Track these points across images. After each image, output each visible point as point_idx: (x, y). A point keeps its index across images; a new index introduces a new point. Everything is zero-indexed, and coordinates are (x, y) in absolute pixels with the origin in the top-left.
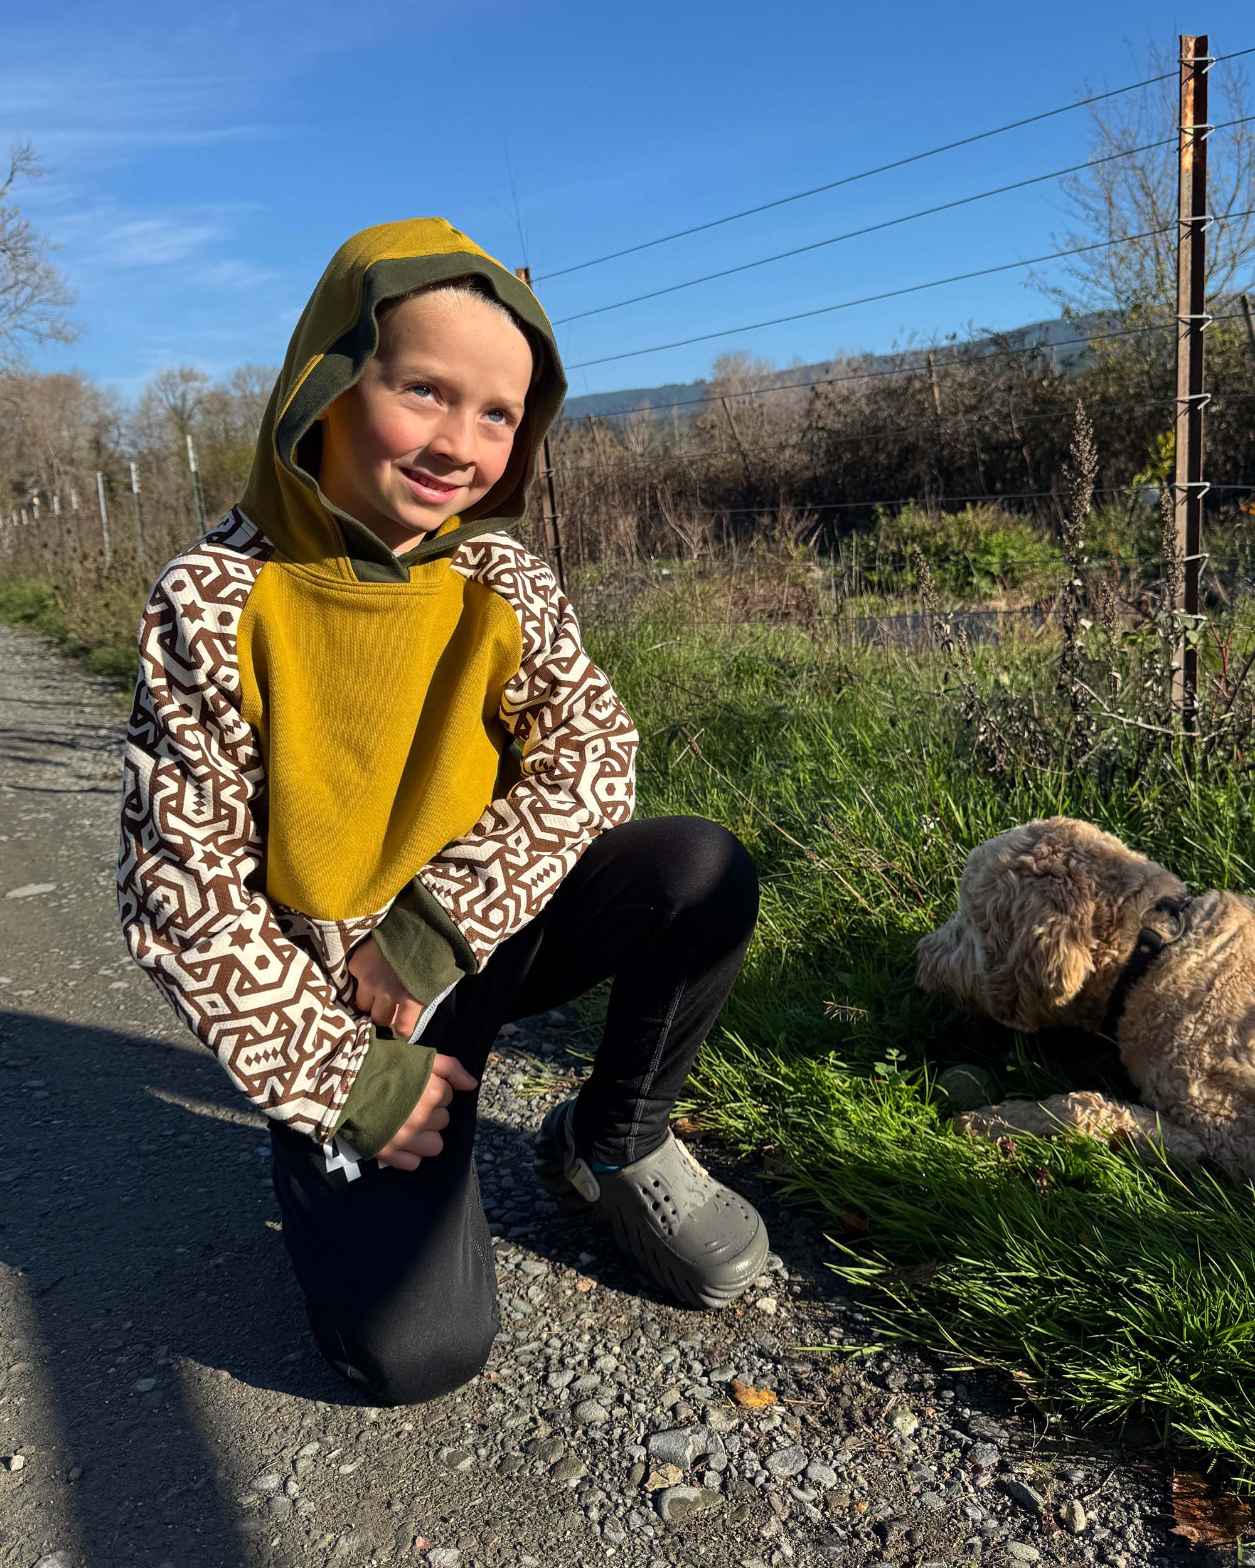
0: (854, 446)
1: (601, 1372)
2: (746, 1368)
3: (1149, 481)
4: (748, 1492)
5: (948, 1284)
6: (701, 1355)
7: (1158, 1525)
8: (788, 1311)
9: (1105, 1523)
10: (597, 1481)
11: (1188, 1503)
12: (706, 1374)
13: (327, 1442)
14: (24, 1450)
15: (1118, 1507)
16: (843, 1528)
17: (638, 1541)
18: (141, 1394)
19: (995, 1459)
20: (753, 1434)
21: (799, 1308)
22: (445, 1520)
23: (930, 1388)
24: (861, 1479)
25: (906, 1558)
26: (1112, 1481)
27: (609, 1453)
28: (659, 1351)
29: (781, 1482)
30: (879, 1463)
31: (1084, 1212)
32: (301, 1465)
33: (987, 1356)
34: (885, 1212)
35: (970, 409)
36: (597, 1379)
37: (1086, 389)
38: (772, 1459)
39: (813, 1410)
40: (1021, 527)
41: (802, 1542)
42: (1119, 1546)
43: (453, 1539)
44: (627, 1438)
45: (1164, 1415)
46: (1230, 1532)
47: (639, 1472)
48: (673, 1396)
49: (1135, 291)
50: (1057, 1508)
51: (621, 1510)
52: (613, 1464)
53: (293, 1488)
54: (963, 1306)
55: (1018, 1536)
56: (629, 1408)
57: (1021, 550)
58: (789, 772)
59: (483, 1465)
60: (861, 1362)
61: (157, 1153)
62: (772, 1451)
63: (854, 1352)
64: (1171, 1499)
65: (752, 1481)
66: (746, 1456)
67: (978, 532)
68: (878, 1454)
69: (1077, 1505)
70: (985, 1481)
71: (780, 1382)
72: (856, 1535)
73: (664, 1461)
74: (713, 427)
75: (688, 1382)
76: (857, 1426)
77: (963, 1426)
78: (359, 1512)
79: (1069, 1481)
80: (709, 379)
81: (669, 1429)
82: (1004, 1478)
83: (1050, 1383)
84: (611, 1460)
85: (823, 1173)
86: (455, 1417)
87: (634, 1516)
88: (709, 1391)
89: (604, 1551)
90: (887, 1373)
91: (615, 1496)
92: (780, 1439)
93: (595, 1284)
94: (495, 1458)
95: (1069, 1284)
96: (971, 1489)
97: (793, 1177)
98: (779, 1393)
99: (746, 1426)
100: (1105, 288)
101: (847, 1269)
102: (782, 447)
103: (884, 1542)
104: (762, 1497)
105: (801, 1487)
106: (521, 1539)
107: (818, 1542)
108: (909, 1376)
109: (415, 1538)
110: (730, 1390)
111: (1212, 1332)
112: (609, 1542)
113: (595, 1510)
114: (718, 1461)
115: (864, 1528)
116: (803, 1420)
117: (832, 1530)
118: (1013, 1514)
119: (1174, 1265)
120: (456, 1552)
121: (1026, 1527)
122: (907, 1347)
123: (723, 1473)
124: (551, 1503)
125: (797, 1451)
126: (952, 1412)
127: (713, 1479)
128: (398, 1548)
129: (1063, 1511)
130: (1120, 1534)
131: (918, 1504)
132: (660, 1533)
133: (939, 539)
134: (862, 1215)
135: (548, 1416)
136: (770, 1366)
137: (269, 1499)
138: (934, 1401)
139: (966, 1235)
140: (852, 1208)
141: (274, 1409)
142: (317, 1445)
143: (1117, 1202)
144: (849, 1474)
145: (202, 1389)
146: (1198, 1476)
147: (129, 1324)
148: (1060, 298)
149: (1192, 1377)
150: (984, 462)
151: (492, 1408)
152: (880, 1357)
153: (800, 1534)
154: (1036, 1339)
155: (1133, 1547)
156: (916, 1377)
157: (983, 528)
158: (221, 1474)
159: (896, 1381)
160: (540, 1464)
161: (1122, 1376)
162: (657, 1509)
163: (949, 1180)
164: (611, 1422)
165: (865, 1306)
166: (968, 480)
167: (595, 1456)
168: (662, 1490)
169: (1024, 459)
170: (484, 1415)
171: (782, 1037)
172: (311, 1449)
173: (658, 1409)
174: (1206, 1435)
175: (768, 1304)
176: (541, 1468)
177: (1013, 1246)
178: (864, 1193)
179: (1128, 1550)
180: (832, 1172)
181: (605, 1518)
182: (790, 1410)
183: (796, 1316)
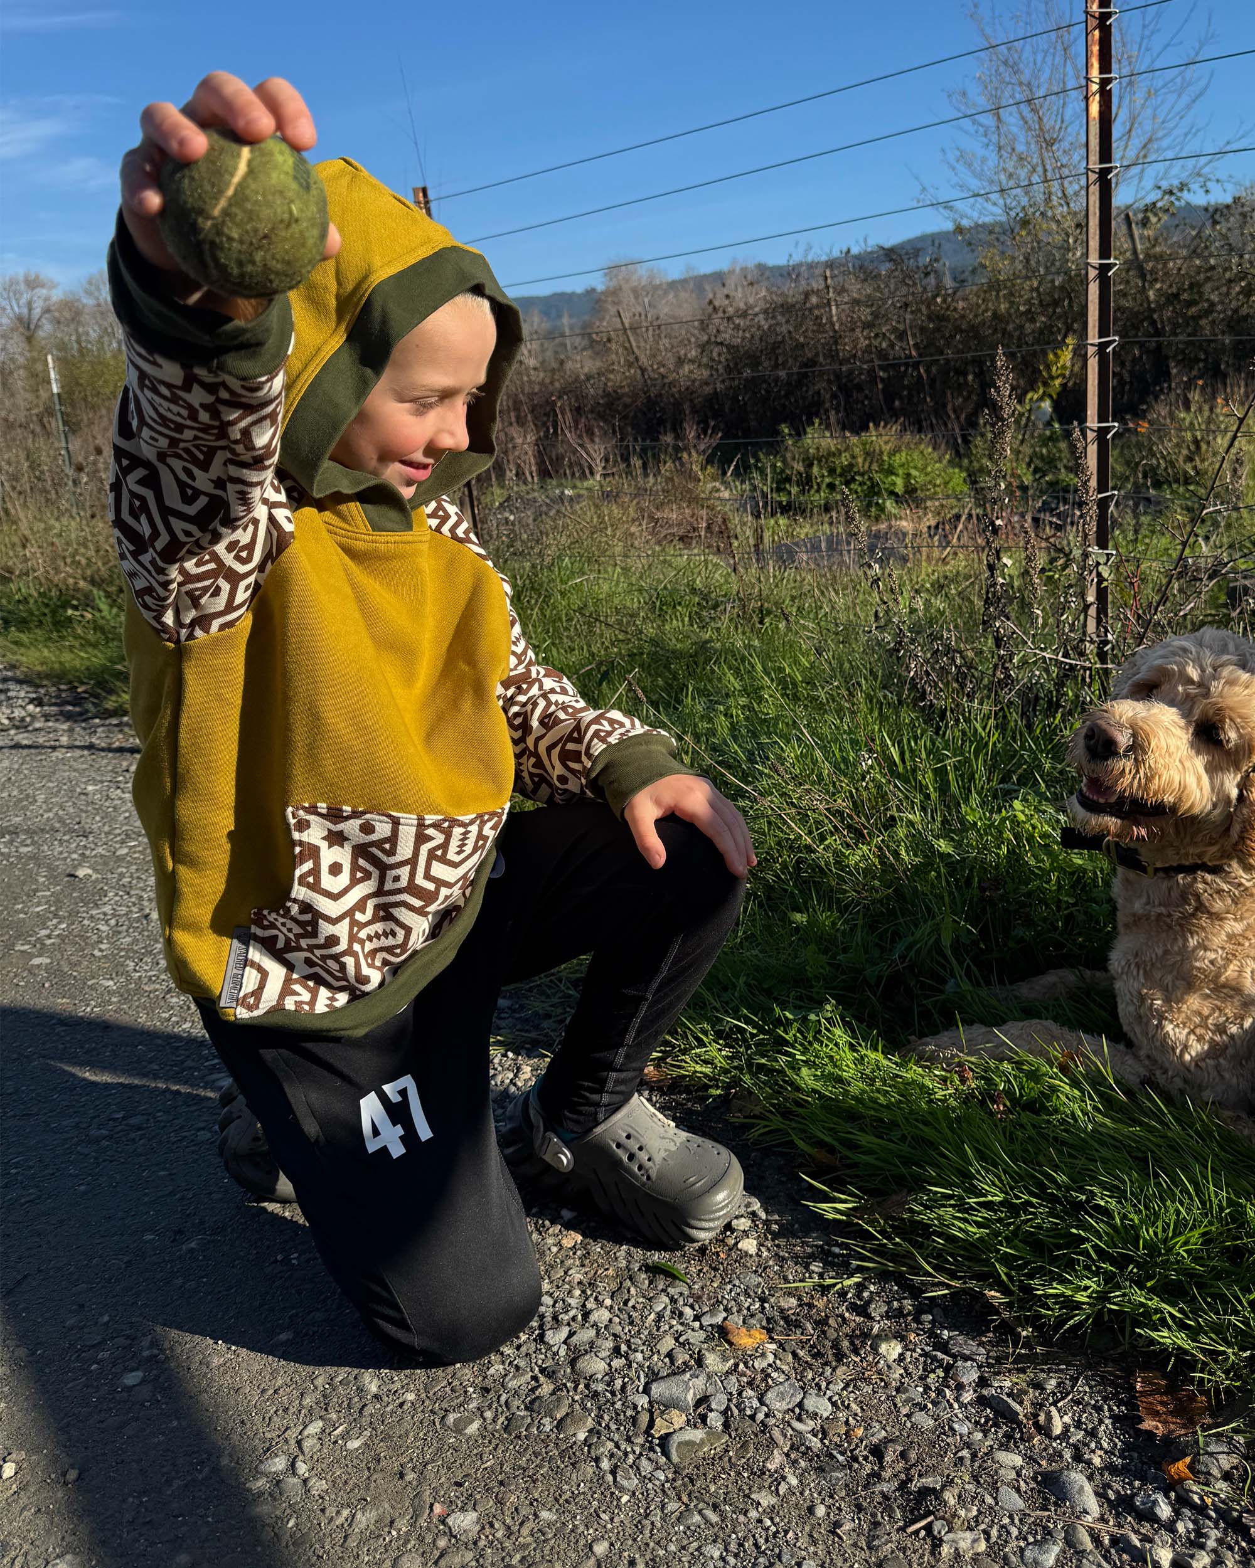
0: (755, 363)
1: (595, 1325)
2: (735, 1310)
3: (1041, 399)
4: (750, 1428)
5: (919, 1213)
6: (691, 1301)
7: (1127, 1422)
8: (768, 1250)
9: (1078, 1424)
10: (604, 1432)
11: (1151, 1399)
12: (697, 1318)
13: (330, 1420)
14: (14, 1456)
15: (1089, 1409)
16: (842, 1454)
17: (650, 1486)
18: (129, 1389)
19: (975, 1375)
20: (749, 1373)
21: (778, 1246)
22: (459, 1484)
23: (909, 1314)
24: (854, 1406)
25: (903, 1476)
26: (1081, 1386)
27: (613, 1404)
28: (650, 1299)
29: (779, 1416)
30: (869, 1389)
31: (1040, 1134)
32: (306, 1445)
33: (959, 1278)
34: (853, 1146)
35: (867, 325)
36: (592, 1333)
37: (978, 306)
38: (769, 1395)
39: (802, 1344)
40: (922, 446)
41: (805, 1471)
42: (1093, 1445)
43: (469, 1502)
44: (629, 1388)
45: (1124, 1320)
46: (1191, 1423)
47: (644, 1419)
48: (668, 1343)
49: (1024, 208)
50: (1036, 1416)
51: (631, 1458)
52: (618, 1414)
53: (302, 1468)
54: (935, 1233)
55: (1001, 1445)
56: (627, 1358)
57: (923, 470)
58: (722, 708)
59: (490, 1427)
60: (843, 1294)
61: (109, 1138)
62: (769, 1388)
63: (834, 1285)
64: (1136, 1398)
65: (752, 1417)
66: (744, 1394)
67: (881, 453)
68: (868, 1381)
69: (1053, 1410)
70: (968, 1396)
71: (769, 1320)
72: (855, 1459)
73: (667, 1407)
74: (609, 340)
75: (680, 1328)
76: (845, 1356)
77: (943, 1347)
78: (373, 1485)
79: (1044, 1389)
80: (600, 288)
81: (668, 1375)
82: (985, 1392)
83: (1020, 1300)
84: (616, 1410)
85: (791, 1112)
86: (456, 1383)
87: (644, 1462)
88: (702, 1335)
89: (619, 1499)
90: (868, 1302)
91: (623, 1445)
92: (775, 1375)
93: (579, 1238)
94: (501, 1420)
95: (1032, 1205)
96: (956, 1406)
97: (760, 1117)
98: (769, 1331)
99: (741, 1366)
100: (995, 204)
101: (824, 1206)
102: (680, 362)
103: (881, 1463)
104: (763, 1432)
105: (799, 1419)
106: (536, 1495)
107: (821, 1469)
108: (889, 1303)
109: (432, 1505)
110: (722, 1332)
111: (1165, 1241)
112: (622, 1489)
113: (606, 1460)
114: (719, 1402)
115: (861, 1452)
116: (795, 1355)
117: (832, 1456)
118: (996, 1425)
119: (1129, 1180)
120: (475, 1515)
121: (1009, 1436)
122: (883, 1276)
123: (724, 1413)
124: (562, 1457)
125: (792, 1386)
126: (931, 1334)
127: (715, 1420)
128: (416, 1517)
129: (1042, 1418)
130: (1092, 1434)
131: (909, 1425)
132: (670, 1476)
133: (845, 460)
134: (832, 1150)
135: (549, 1374)
136: (757, 1305)
137: (279, 1482)
138: (914, 1325)
139: (935, 1165)
140: (821, 1144)
141: (271, 1392)
142: (320, 1424)
143: (1069, 1124)
144: (843, 1402)
145: (193, 1377)
146: (1158, 1374)
147: (106, 1318)
148: (952, 214)
149: (1149, 1284)
150: (882, 379)
151: (492, 1371)
152: (861, 1287)
153: (803, 1464)
154: (1006, 1259)
155: (1105, 1445)
156: (896, 1304)
157: (887, 448)
158: (225, 1461)
159: (877, 1309)
160: (546, 1421)
161: (1086, 1288)
162: (666, 1453)
163: (911, 1112)
164: (610, 1374)
165: (840, 1240)
166: (866, 397)
167: (599, 1408)
168: (668, 1435)
169: (920, 376)
170: (485, 1378)
171: (742, 980)
172: (315, 1428)
173: (655, 1357)
174: (1165, 1337)
175: (749, 1245)
176: (548, 1424)
177: (978, 1172)
178: (831, 1129)
179: (1101, 1448)
180: (800, 1110)
181: (616, 1467)
182: (781, 1346)
183: (777, 1254)
